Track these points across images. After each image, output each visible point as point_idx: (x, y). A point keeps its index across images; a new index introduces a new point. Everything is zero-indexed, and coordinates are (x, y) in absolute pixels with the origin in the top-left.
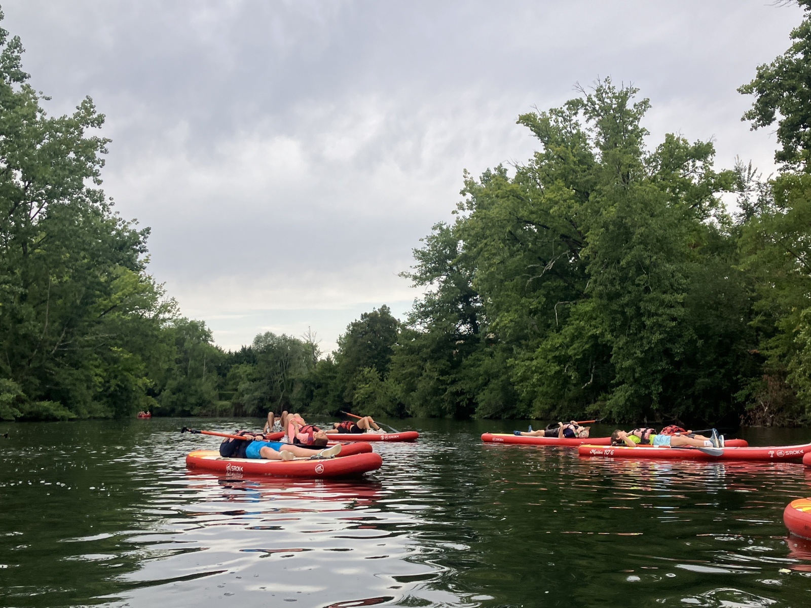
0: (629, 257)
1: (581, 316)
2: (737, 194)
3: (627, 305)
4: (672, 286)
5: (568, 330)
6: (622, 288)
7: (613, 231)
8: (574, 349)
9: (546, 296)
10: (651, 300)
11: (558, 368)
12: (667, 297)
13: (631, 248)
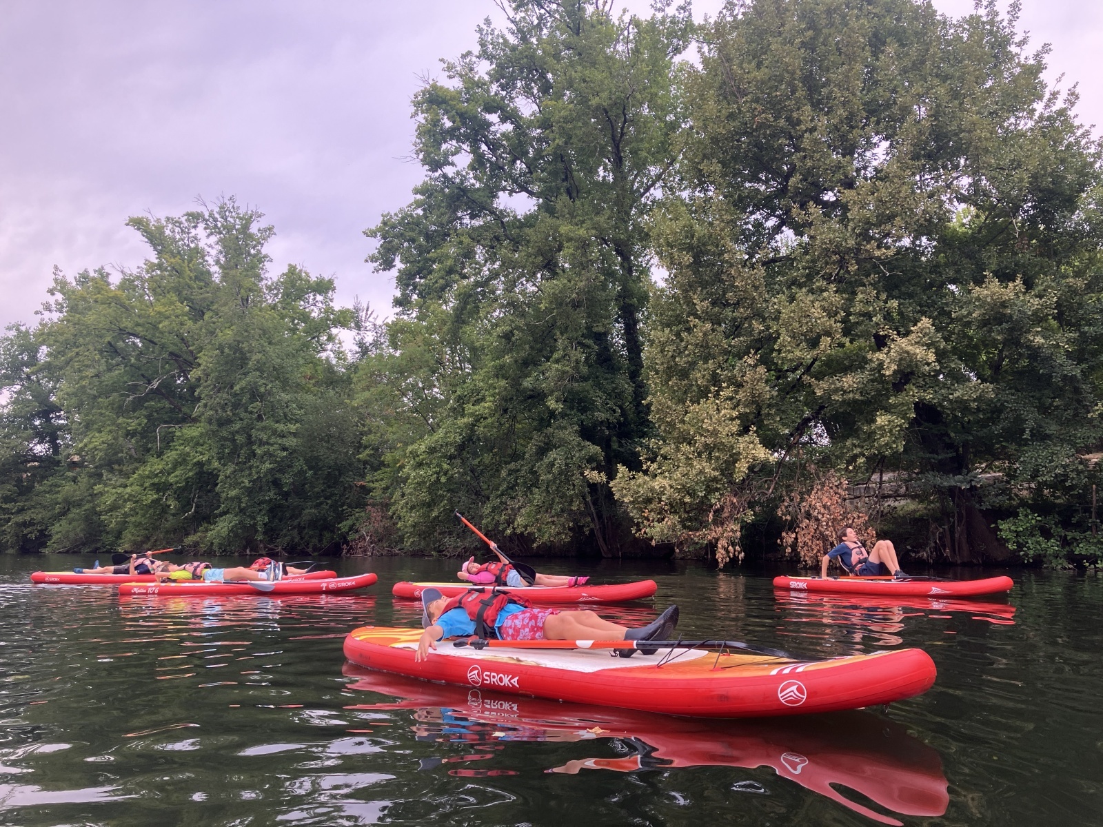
0: (243, 383)
1: (186, 441)
2: (354, 332)
3: (237, 432)
4: (285, 415)
5: (171, 455)
6: (234, 414)
7: (228, 355)
8: (176, 476)
9: (149, 417)
10: (264, 429)
11: (155, 496)
12: (280, 427)
13: (246, 374)
